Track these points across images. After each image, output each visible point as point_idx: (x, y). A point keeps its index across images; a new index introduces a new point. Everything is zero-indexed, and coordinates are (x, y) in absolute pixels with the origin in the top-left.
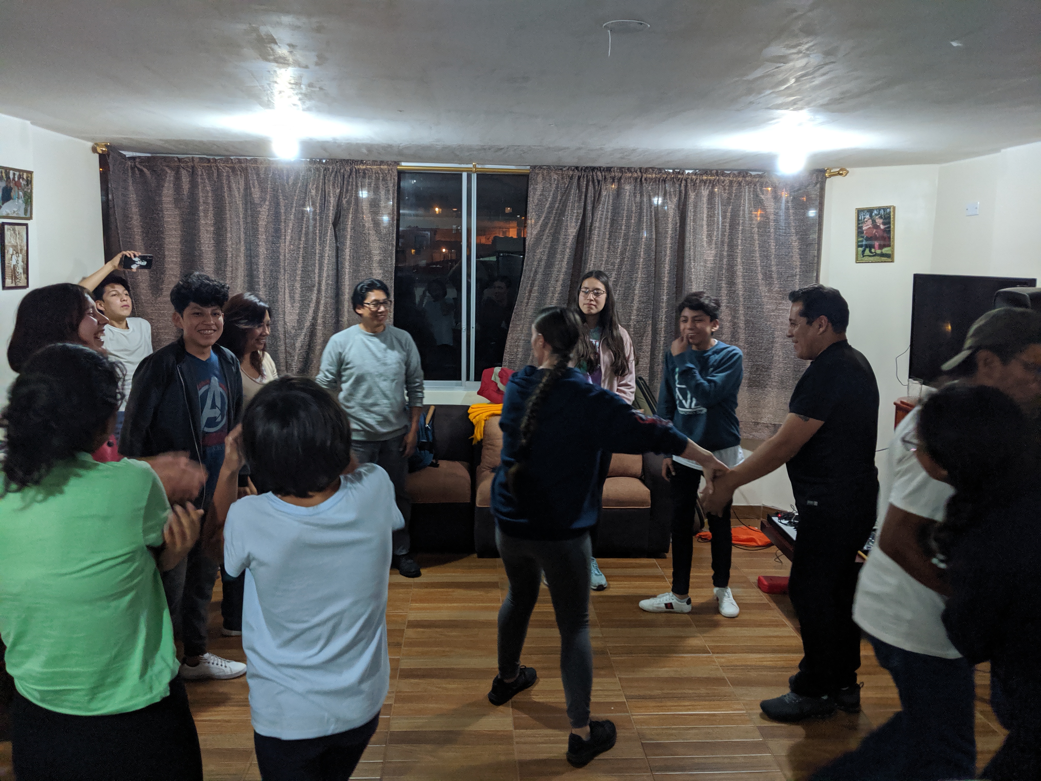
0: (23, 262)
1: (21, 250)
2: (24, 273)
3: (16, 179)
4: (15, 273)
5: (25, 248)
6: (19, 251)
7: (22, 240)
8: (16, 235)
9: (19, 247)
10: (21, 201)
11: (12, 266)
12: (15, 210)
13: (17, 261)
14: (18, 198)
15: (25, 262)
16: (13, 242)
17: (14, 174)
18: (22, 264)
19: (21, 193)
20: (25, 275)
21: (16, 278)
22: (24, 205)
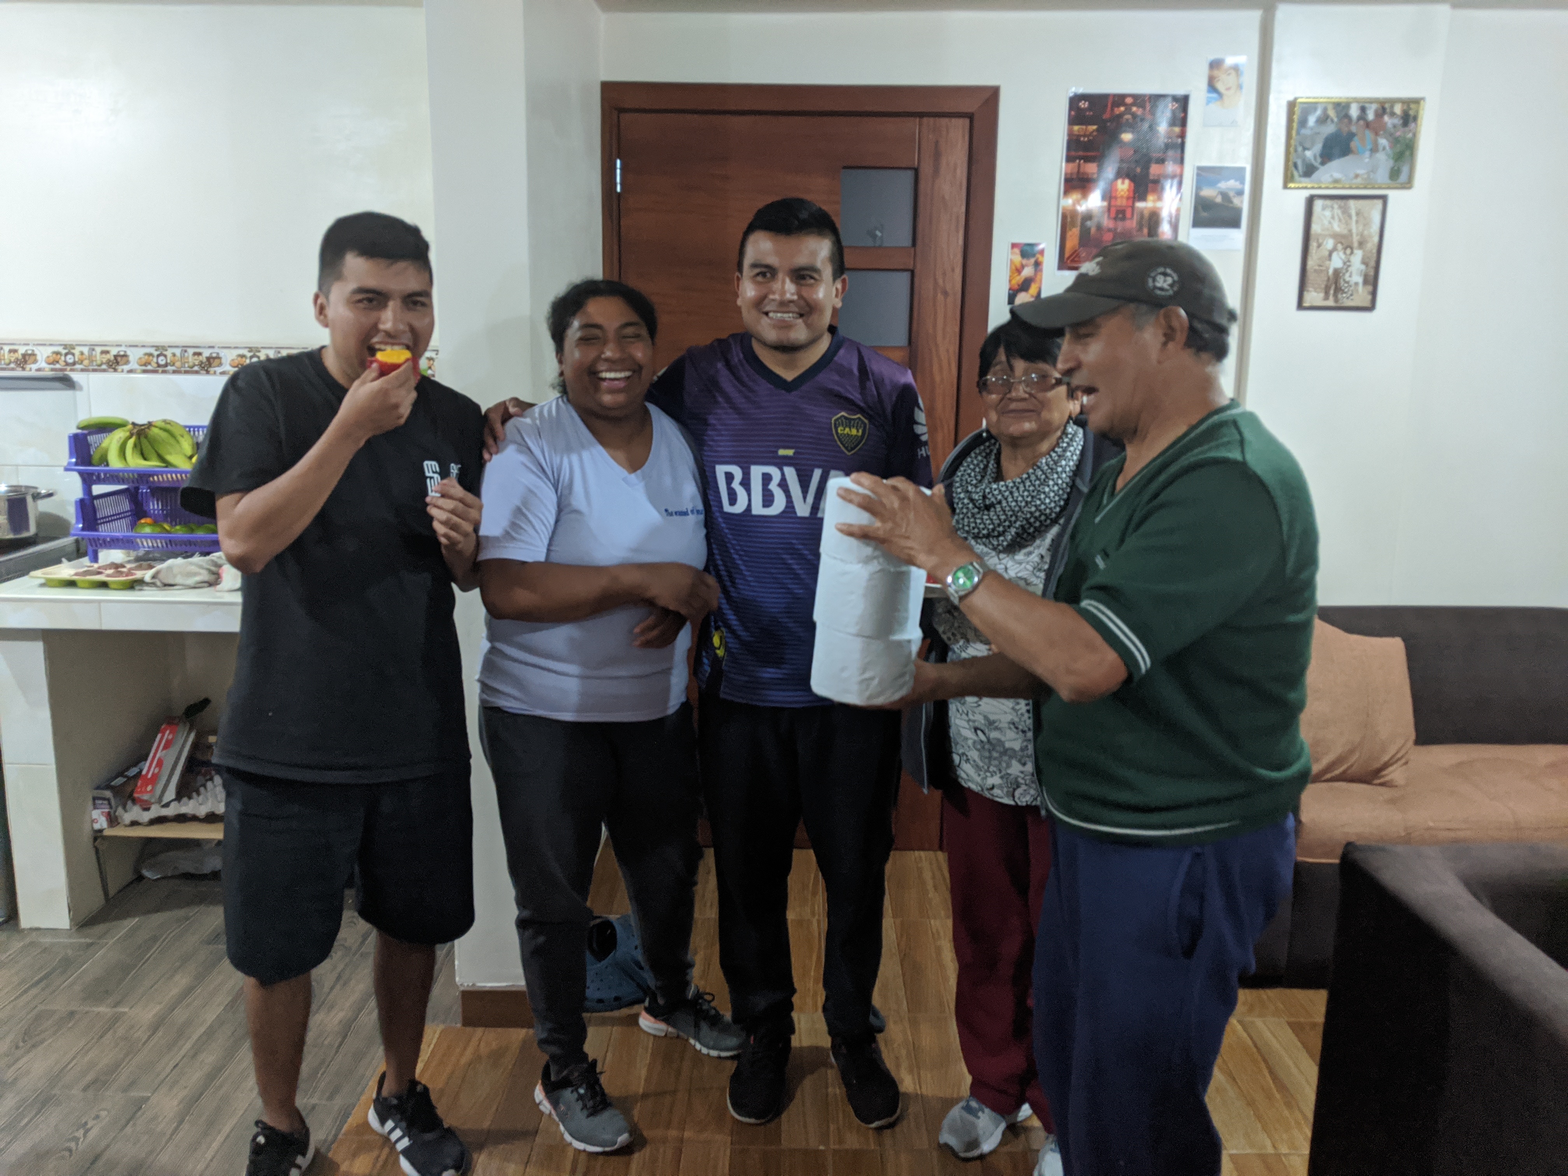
0: (1364, 262)
1: (1361, 244)
2: (1366, 282)
3: (1371, 116)
4: (1336, 282)
5: (1376, 239)
6: (1356, 244)
7: (1367, 224)
8: (1350, 216)
9: (1355, 239)
10: (1381, 156)
11: (1331, 271)
12: (1361, 172)
13: (1347, 264)
14: (1374, 150)
15: (1372, 263)
16: (1337, 227)
17: (1363, 110)
18: (1363, 267)
19: (1383, 142)
20: (1370, 288)
21: (1338, 290)
22: (1391, 163)
